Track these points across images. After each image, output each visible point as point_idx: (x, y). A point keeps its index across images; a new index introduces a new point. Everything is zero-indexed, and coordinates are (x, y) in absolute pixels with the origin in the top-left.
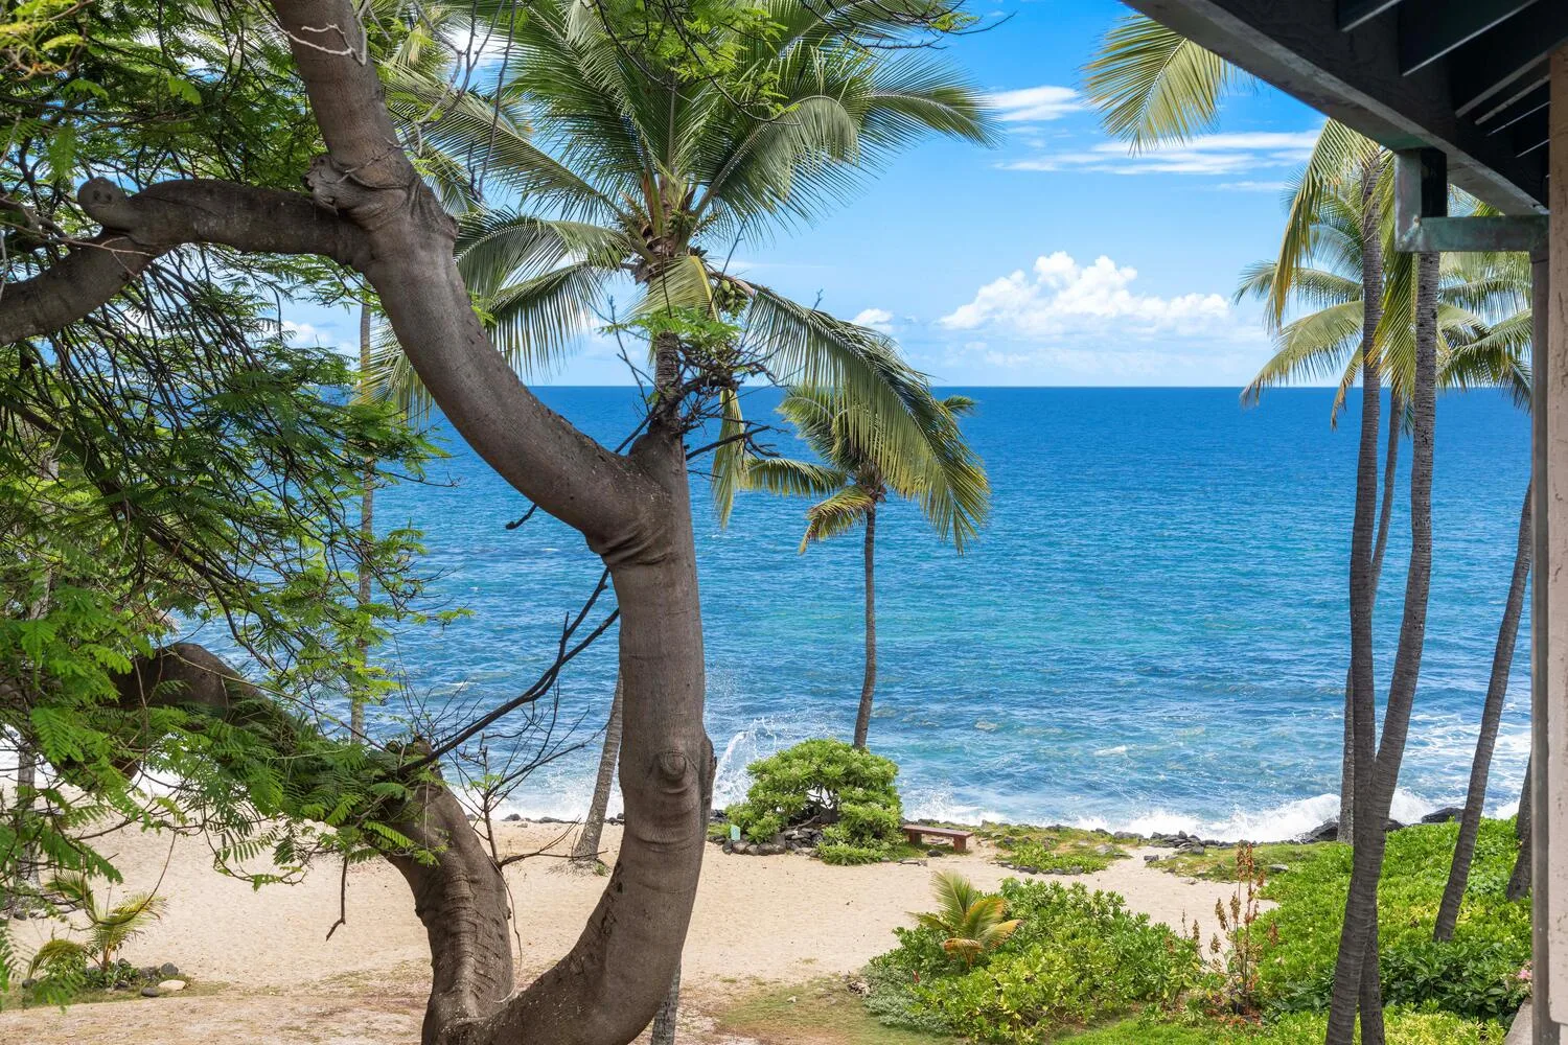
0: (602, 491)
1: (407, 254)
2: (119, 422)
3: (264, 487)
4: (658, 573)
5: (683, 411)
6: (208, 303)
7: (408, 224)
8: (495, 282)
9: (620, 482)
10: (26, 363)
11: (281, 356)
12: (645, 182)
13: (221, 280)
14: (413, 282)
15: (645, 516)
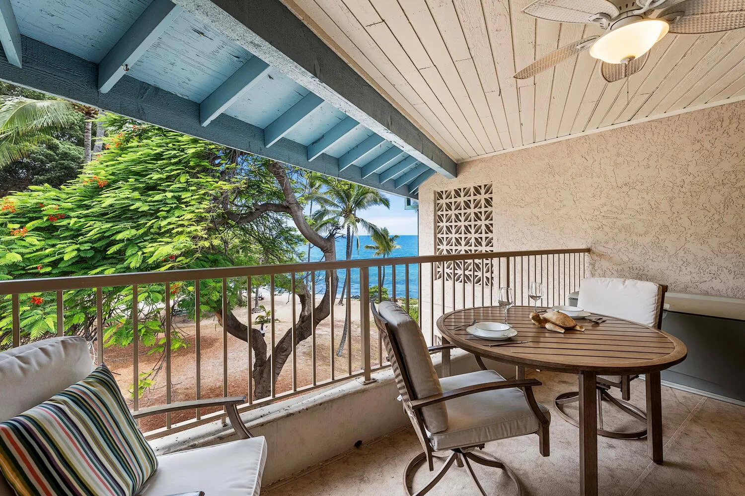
0: (323, 243)
1: (296, 212)
2: (265, 237)
3: (284, 245)
4: (330, 254)
5: (334, 233)
6: (277, 221)
7: (296, 208)
8: (322, 218)
9: (325, 242)
10: (252, 229)
11: (287, 228)
12: (346, 204)
13: (279, 217)
14: (296, 216)
15: (328, 246)
